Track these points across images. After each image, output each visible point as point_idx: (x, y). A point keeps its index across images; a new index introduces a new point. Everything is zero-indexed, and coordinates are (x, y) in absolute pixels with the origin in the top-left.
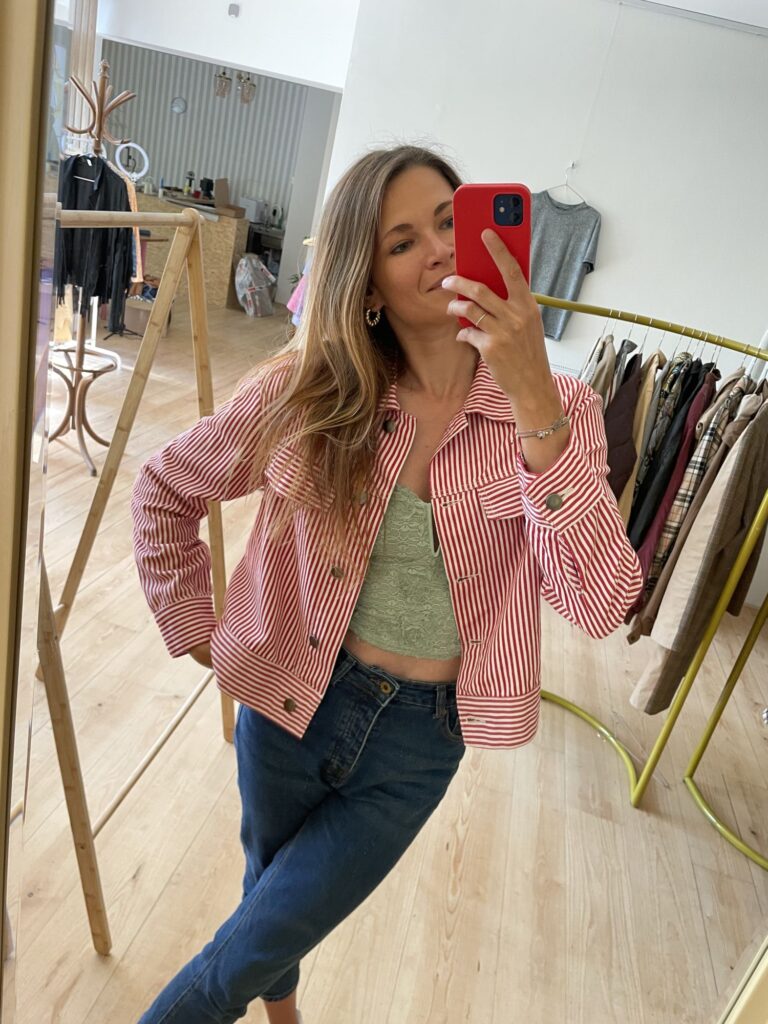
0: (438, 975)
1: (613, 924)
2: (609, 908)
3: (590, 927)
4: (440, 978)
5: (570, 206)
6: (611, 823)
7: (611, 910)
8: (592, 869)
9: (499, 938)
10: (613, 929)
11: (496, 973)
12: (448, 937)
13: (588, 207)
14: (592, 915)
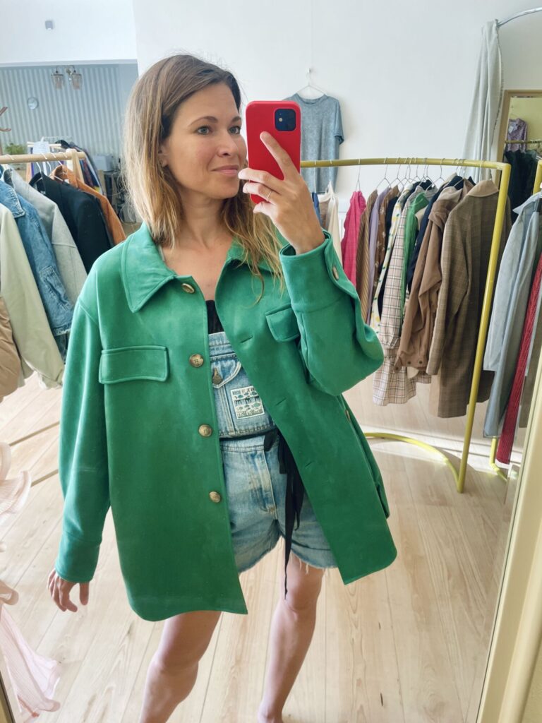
0: (353, 640)
1: (464, 573)
2: (459, 563)
3: (449, 579)
4: (355, 641)
5: (316, 100)
6: (447, 508)
7: (461, 566)
8: (441, 541)
9: (389, 603)
10: (465, 577)
11: (392, 627)
12: (354, 612)
13: (328, 98)
14: (448, 571)
